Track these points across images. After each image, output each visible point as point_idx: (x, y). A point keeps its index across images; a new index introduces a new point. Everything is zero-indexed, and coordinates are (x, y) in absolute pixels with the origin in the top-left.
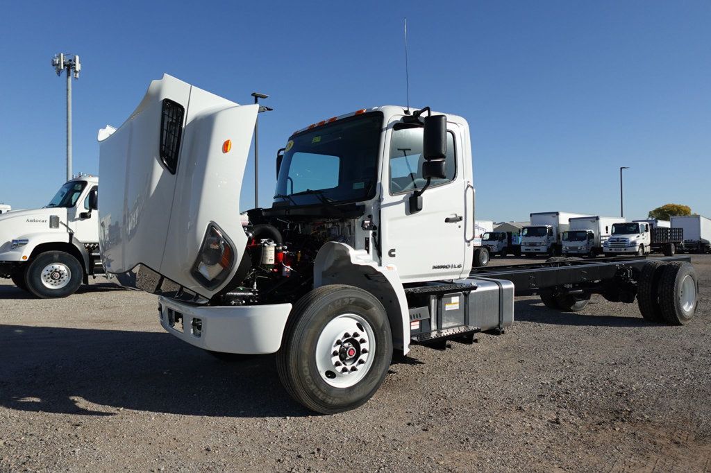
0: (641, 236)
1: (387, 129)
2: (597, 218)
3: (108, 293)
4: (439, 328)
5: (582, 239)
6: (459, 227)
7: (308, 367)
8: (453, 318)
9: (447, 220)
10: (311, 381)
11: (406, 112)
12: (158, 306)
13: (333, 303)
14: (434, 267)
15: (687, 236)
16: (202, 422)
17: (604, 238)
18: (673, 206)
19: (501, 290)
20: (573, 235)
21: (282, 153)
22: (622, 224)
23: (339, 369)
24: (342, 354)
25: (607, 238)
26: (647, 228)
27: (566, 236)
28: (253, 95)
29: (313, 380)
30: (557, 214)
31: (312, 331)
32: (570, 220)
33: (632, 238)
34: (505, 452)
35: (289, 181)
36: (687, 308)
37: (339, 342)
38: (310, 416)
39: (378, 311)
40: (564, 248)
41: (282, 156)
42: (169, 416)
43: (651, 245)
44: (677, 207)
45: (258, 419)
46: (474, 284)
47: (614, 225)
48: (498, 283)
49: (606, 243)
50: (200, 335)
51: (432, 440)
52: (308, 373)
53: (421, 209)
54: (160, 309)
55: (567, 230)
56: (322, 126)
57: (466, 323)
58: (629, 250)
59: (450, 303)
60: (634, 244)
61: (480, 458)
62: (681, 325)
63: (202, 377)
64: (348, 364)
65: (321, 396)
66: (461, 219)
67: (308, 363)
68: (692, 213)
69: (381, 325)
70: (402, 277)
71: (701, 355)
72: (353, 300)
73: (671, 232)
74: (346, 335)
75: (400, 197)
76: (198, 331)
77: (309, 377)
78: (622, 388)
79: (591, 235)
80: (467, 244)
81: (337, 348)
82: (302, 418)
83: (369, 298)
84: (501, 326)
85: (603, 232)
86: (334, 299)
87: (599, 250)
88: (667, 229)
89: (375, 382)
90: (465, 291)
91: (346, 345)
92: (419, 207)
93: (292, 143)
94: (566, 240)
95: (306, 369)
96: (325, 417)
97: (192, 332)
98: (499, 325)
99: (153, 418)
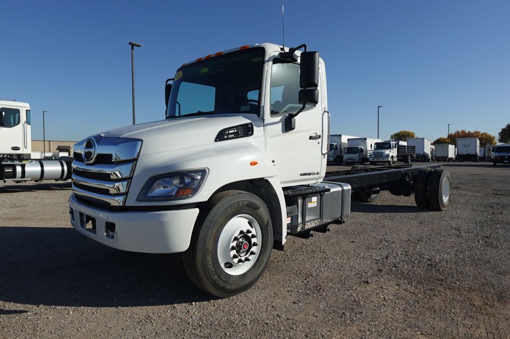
0: (392, 150)
1: (268, 61)
2: (365, 139)
3: (18, 193)
4: (304, 222)
5: (355, 153)
6: (319, 143)
7: (212, 261)
8: (312, 214)
9: (311, 138)
10: (214, 272)
11: (282, 49)
12: (68, 210)
13: (231, 206)
14: (301, 175)
15: (417, 151)
16: (118, 313)
17: (369, 152)
18: (405, 132)
19: (343, 191)
20: (350, 150)
21: (171, 82)
22: (381, 143)
23: (236, 260)
24: (238, 248)
25: (371, 152)
26: (396, 146)
27: (346, 150)
28: (130, 44)
29: (215, 271)
30: (340, 136)
31: (214, 230)
32: (348, 140)
33: (387, 152)
34: (376, 323)
35: (177, 105)
36: (445, 199)
37: (236, 239)
38: (212, 301)
39: (264, 211)
40: (344, 158)
41: (170, 85)
42: (87, 310)
43: (398, 156)
44: (407, 132)
45: (168, 306)
46: (327, 187)
47: (376, 144)
48: (341, 186)
49: (370, 155)
50: (113, 237)
51: (317, 316)
52: (212, 266)
53: (294, 129)
54: (72, 212)
55: (347, 147)
56: (209, 59)
57: (321, 217)
58: (385, 160)
59: (311, 201)
60: (388, 156)
61: (360, 331)
62: (441, 210)
63: (109, 267)
64: (242, 255)
65: (222, 284)
66: (320, 137)
67: (212, 257)
68: (416, 136)
69: (266, 222)
70: (282, 183)
71: (465, 232)
72: (246, 203)
73: (408, 149)
74: (242, 232)
75: (278, 119)
76: (111, 233)
77: (213, 269)
78: (430, 260)
79: (362, 150)
80: (323, 156)
81: (234, 244)
82: (205, 303)
83: (257, 200)
84: (343, 217)
85: (369, 148)
86: (231, 203)
87: (366, 160)
88: (405, 146)
89: (262, 268)
90: (320, 192)
91: (241, 240)
92: (293, 127)
93: (181, 73)
94: (346, 153)
95: (210, 262)
96: (224, 300)
97: (105, 234)
98: (341, 216)
99: (71, 312)
